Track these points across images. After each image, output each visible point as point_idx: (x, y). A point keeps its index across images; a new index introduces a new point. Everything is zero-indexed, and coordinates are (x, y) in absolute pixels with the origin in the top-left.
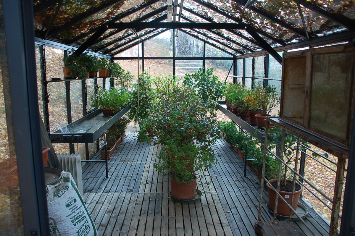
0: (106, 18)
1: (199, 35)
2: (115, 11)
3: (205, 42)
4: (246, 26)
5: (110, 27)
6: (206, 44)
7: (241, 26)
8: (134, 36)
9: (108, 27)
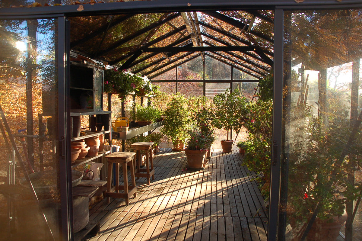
0: (141, 44)
1: (226, 59)
2: (147, 39)
3: (233, 66)
4: (255, 48)
5: (145, 51)
6: (234, 69)
7: (251, 48)
8: (167, 61)
9: (142, 51)
